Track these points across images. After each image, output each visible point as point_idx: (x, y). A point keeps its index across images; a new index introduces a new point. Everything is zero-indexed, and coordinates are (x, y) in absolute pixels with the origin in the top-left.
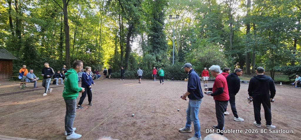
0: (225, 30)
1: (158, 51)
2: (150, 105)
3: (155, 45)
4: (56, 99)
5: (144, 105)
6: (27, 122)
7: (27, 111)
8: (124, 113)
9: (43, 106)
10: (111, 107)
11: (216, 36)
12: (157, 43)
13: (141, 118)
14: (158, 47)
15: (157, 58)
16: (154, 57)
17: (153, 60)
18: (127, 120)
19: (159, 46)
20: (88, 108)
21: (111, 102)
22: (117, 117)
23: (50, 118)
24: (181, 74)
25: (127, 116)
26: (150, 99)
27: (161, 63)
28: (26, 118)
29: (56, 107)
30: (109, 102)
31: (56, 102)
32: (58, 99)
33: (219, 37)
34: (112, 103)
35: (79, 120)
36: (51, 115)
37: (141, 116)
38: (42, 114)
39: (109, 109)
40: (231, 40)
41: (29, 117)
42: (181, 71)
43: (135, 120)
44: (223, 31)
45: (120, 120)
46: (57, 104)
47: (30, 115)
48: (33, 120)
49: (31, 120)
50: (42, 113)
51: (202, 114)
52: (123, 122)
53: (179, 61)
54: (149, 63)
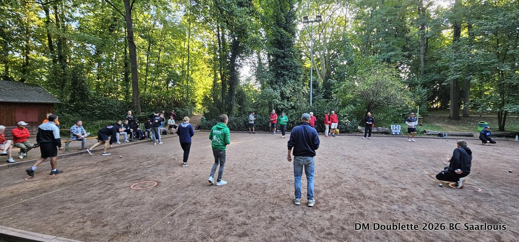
0: (411, 37)
1: (285, 82)
2: (257, 181)
3: (279, 72)
4: (112, 169)
5: (248, 180)
6: (64, 208)
7: (67, 189)
8: (212, 196)
9: (91, 182)
10: (193, 185)
11: (393, 50)
12: (283, 68)
13: (236, 205)
14: (284, 75)
15: (282, 94)
16: (277, 94)
17: (276, 98)
18: (213, 209)
19: (286, 73)
20: (157, 185)
21: (196, 175)
22: (199, 203)
23: (98, 201)
25: (214, 201)
26: (262, 169)
27: (289, 104)
28: (62, 202)
29: (109, 183)
30: (193, 176)
31: (111, 174)
32: (116, 169)
33: (399, 51)
34: (197, 177)
35: (139, 207)
36: (100, 197)
37: (237, 201)
38: (86, 196)
39: (190, 188)
40: (422, 57)
41: (68, 199)
43: (226, 209)
44: (408, 39)
45: (202, 207)
46: (113, 177)
47: (70, 197)
48: (73, 206)
49: (69, 205)
50: (87, 193)
51: (344, 199)
52: (206, 211)
53: (324, 97)
54: (270, 103)
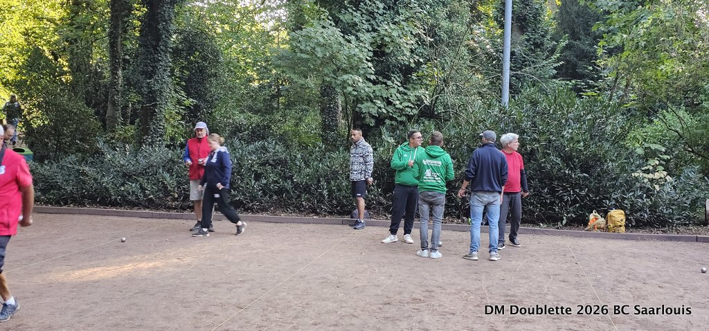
15: (380, 52)
16: (359, 50)
17: (354, 69)
24: (564, 179)
27: (412, 95)
42: (559, 151)
53: (563, 72)
54: (327, 91)
